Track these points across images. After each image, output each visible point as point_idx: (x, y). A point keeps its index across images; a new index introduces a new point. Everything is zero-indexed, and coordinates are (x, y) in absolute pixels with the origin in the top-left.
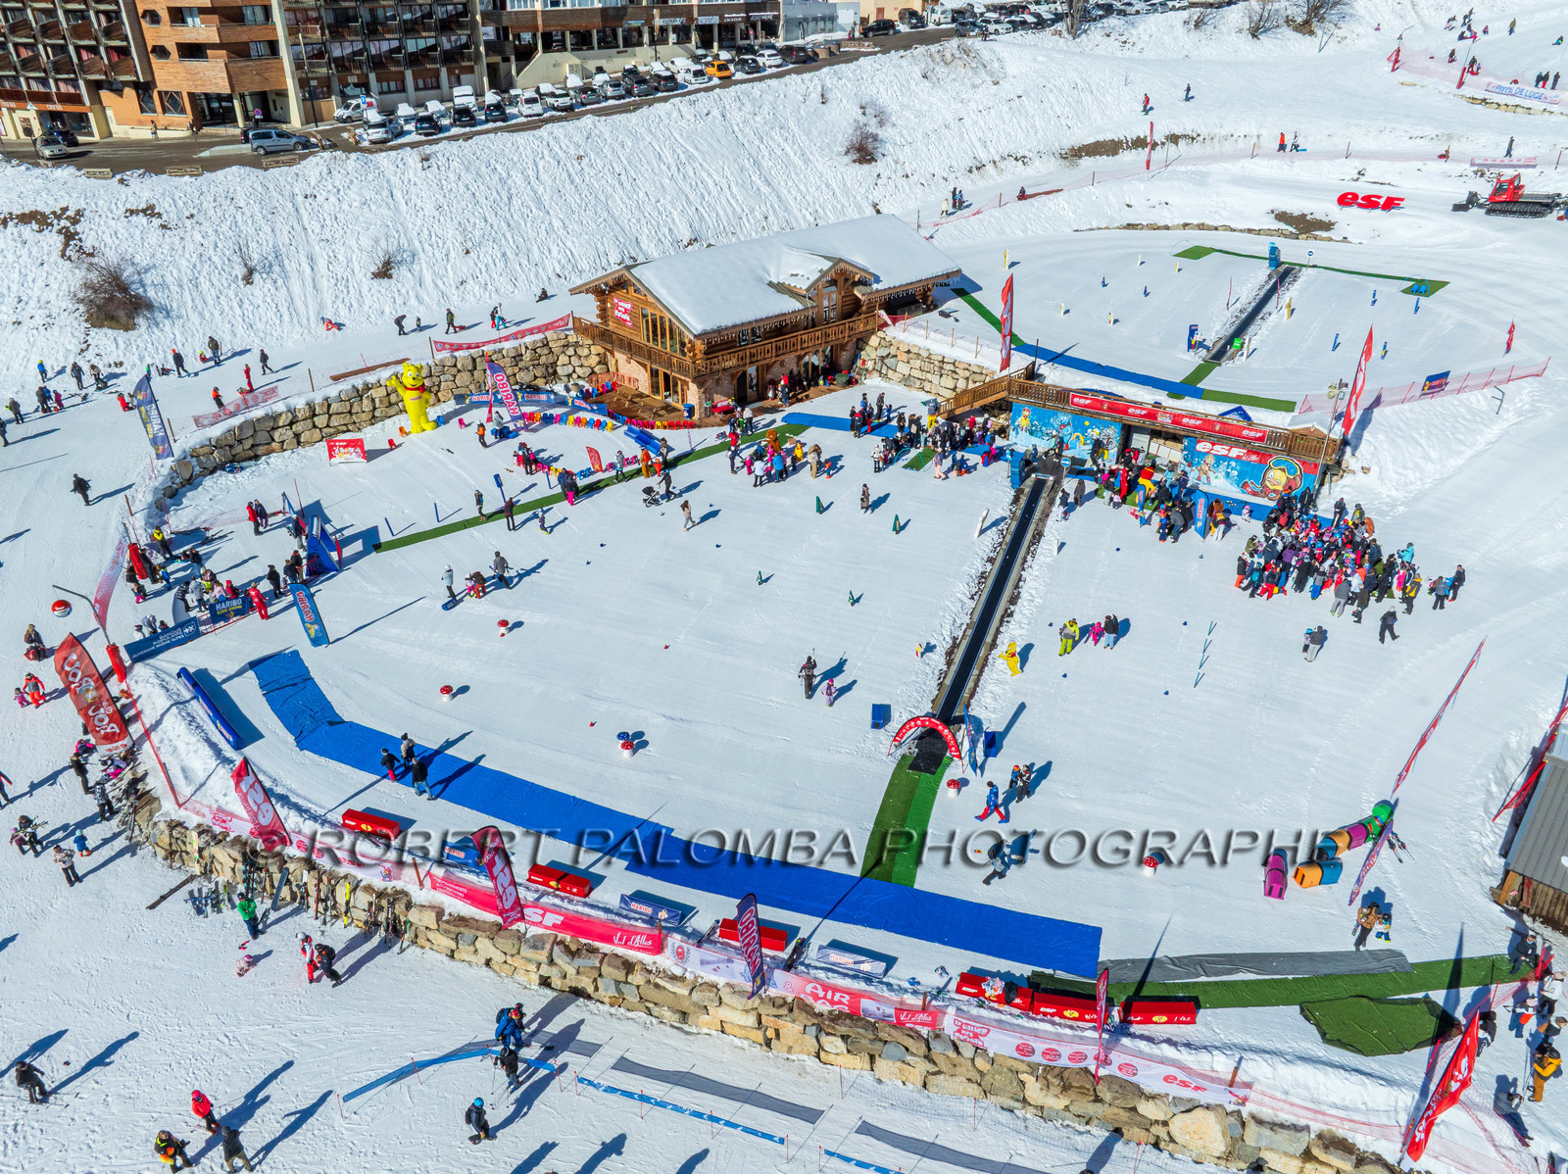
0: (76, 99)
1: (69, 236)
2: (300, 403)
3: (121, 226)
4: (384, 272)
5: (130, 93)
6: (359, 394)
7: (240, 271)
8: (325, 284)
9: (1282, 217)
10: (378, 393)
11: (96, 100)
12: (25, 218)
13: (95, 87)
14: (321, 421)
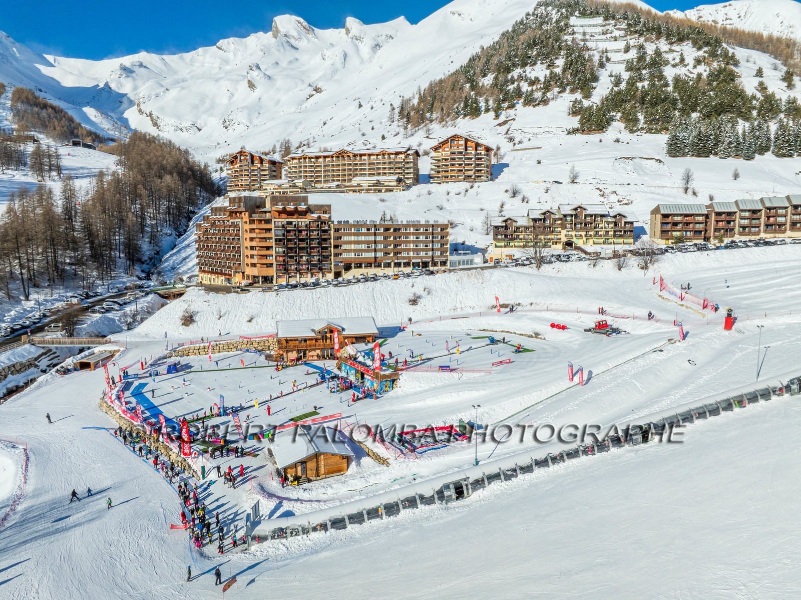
5: (241, 274)
7: (218, 317)
11: (235, 276)
13: (235, 272)
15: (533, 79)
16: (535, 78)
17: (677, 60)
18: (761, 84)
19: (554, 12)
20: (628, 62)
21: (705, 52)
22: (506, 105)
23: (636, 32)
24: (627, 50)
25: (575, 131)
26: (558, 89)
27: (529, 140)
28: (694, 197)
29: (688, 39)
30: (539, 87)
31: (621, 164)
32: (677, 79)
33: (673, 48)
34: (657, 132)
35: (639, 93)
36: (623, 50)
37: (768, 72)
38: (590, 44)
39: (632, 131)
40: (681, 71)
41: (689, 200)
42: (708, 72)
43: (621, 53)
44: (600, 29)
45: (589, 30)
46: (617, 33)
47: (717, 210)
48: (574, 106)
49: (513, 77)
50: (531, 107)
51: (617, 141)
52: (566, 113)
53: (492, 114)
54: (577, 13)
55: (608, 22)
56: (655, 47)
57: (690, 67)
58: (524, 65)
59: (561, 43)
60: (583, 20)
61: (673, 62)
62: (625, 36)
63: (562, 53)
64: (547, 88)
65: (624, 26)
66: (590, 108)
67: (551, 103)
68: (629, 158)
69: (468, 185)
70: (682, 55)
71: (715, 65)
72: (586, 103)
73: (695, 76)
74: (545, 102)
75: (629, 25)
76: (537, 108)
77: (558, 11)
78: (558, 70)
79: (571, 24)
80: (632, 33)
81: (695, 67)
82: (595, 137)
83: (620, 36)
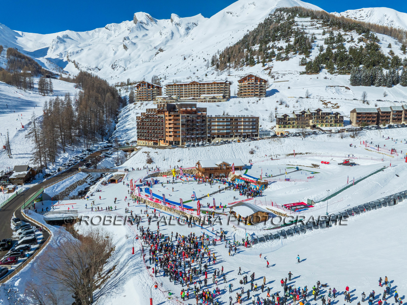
0: (157, 141)
1: (148, 154)
2: (162, 172)
3: (153, 154)
4: (179, 161)
5: (163, 140)
6: (169, 172)
7: (164, 159)
8: (172, 162)
9: (313, 165)
10: (171, 172)
11: (159, 141)
12: (145, 152)
13: (160, 140)
14: (164, 174)
15: (280, 47)
16: (281, 47)
17: (350, 39)
18: (391, 51)
19: (285, 14)
20: (325, 40)
21: (363, 36)
22: (267, 60)
23: (328, 25)
24: (324, 33)
25: (304, 73)
26: (293, 53)
27: (282, 77)
28: (368, 105)
29: (354, 29)
30: (283, 51)
31: (329, 90)
32: (351, 49)
33: (347, 33)
34: (344, 74)
35: (334, 55)
36: (322, 34)
37: (393, 46)
38: (306, 31)
39: (332, 73)
40: (352, 44)
41: (365, 106)
42: (365, 45)
43: (321, 36)
44: (309, 23)
45: (305, 24)
46: (318, 25)
47: (382, 111)
48: (302, 61)
49: (269, 46)
50: (280, 61)
51: (326, 78)
52: (298, 64)
53: (261, 64)
54: (297, 15)
55: (313, 20)
56: (338, 33)
57: (356, 43)
58: (274, 40)
59: (292, 30)
60: (301, 19)
61: (347, 40)
62: (322, 27)
63: (293, 35)
64: (287, 52)
65: (321, 22)
66: (310, 62)
67: (290, 59)
68: (332, 86)
69: (258, 99)
70: (352, 37)
71: (368, 42)
72: (308, 60)
73: (359, 47)
74: (287, 59)
75: (324, 22)
76: (283, 61)
77: (287, 14)
78: (292, 43)
79: (296, 21)
80: (326, 25)
81: (358, 43)
82: (314, 76)
83: (320, 27)
